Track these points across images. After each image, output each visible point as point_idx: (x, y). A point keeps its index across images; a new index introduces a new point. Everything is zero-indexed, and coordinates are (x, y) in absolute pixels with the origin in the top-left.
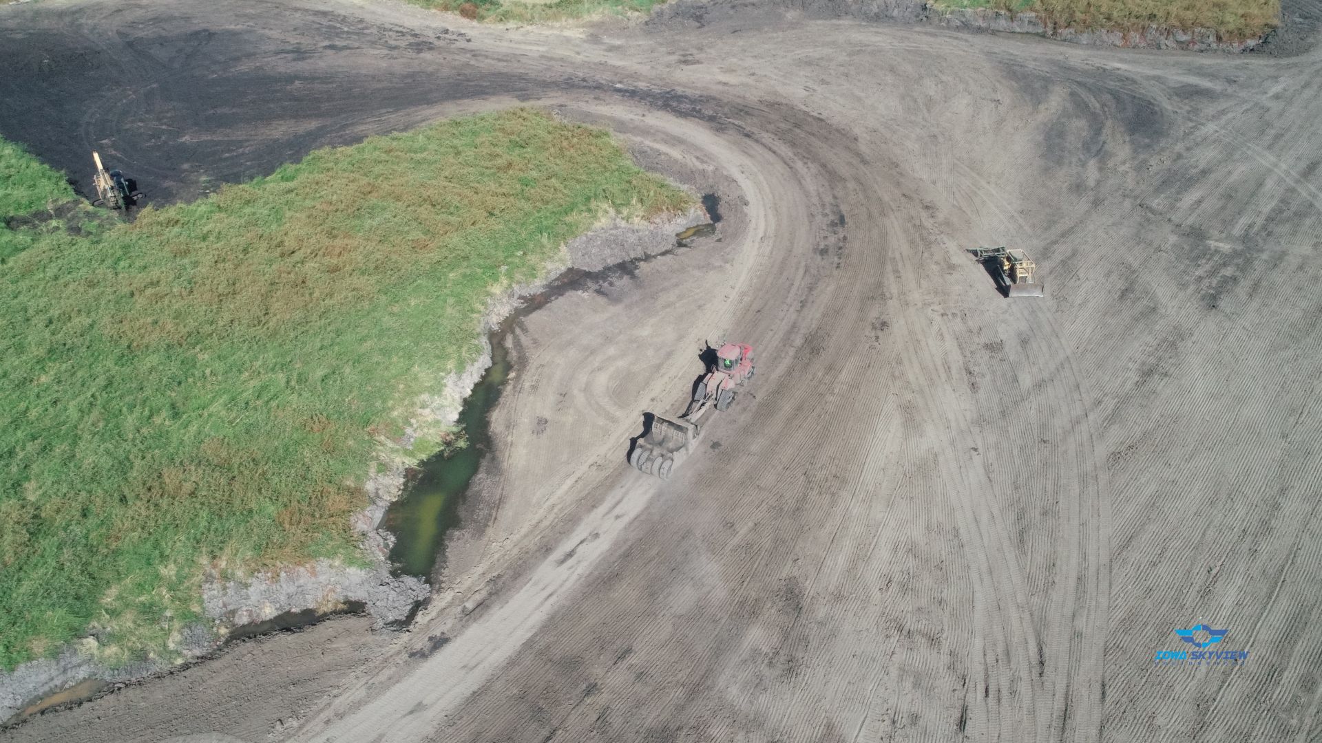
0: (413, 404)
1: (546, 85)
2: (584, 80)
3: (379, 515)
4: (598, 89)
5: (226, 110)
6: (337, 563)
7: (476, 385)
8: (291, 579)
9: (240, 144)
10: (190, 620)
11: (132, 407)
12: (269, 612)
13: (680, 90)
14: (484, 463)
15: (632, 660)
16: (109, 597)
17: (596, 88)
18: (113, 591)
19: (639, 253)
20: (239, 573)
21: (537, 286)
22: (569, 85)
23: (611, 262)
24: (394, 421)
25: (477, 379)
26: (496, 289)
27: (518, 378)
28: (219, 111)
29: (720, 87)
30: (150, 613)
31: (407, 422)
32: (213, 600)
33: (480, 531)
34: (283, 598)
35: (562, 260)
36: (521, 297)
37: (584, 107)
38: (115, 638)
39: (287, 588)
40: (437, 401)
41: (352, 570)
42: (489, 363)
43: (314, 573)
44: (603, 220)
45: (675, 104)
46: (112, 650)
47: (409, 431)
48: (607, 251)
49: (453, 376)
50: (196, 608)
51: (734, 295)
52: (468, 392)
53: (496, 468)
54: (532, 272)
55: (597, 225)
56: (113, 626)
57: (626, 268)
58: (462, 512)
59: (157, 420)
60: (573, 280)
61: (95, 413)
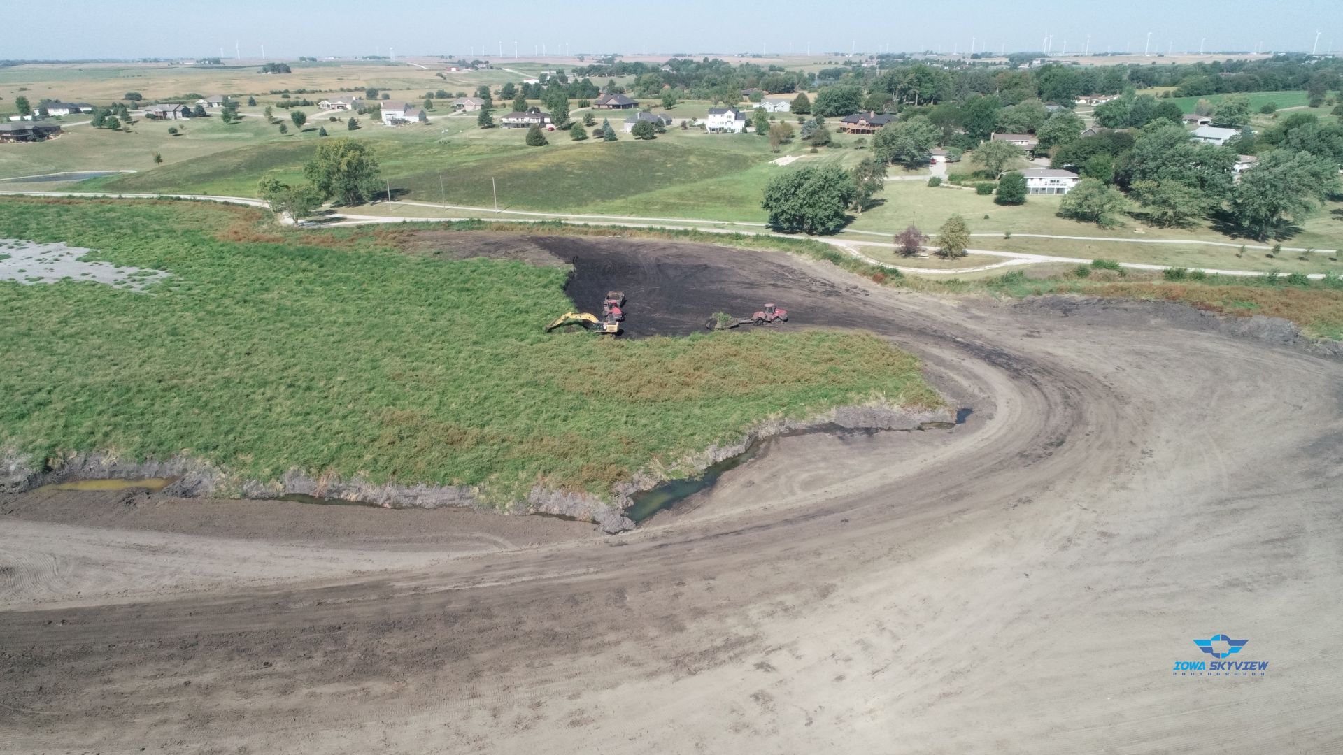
0: (683, 452)
1: (903, 329)
2: (935, 331)
3: (632, 491)
4: (940, 338)
5: (688, 306)
6: (597, 497)
7: (727, 458)
8: (573, 498)
9: (684, 323)
10: (521, 499)
11: (547, 411)
12: (556, 510)
13: (1006, 351)
14: (704, 490)
15: (711, 582)
16: (493, 477)
17: (941, 337)
18: (497, 475)
19: (885, 424)
20: (551, 486)
21: (803, 424)
22: (922, 333)
23: (861, 425)
24: (668, 456)
25: (730, 455)
26: (772, 416)
27: (752, 462)
28: (684, 306)
29: (1043, 355)
30: (507, 490)
31: (675, 459)
32: (535, 494)
33: (679, 514)
34: (565, 506)
35: (829, 416)
36: (788, 427)
37: (922, 346)
38: (488, 494)
39: (569, 502)
40: (698, 455)
41: (602, 504)
42: (742, 451)
43: (584, 499)
44: (874, 402)
45: (994, 357)
46: (482, 497)
47: (674, 464)
48: (862, 418)
49: (714, 447)
50: (525, 495)
51: (931, 461)
52: (720, 459)
53: (708, 494)
54: (803, 416)
55: (867, 404)
56: (488, 488)
57: (869, 431)
58: (675, 505)
59: (556, 420)
60: (830, 428)
61: (532, 409)
